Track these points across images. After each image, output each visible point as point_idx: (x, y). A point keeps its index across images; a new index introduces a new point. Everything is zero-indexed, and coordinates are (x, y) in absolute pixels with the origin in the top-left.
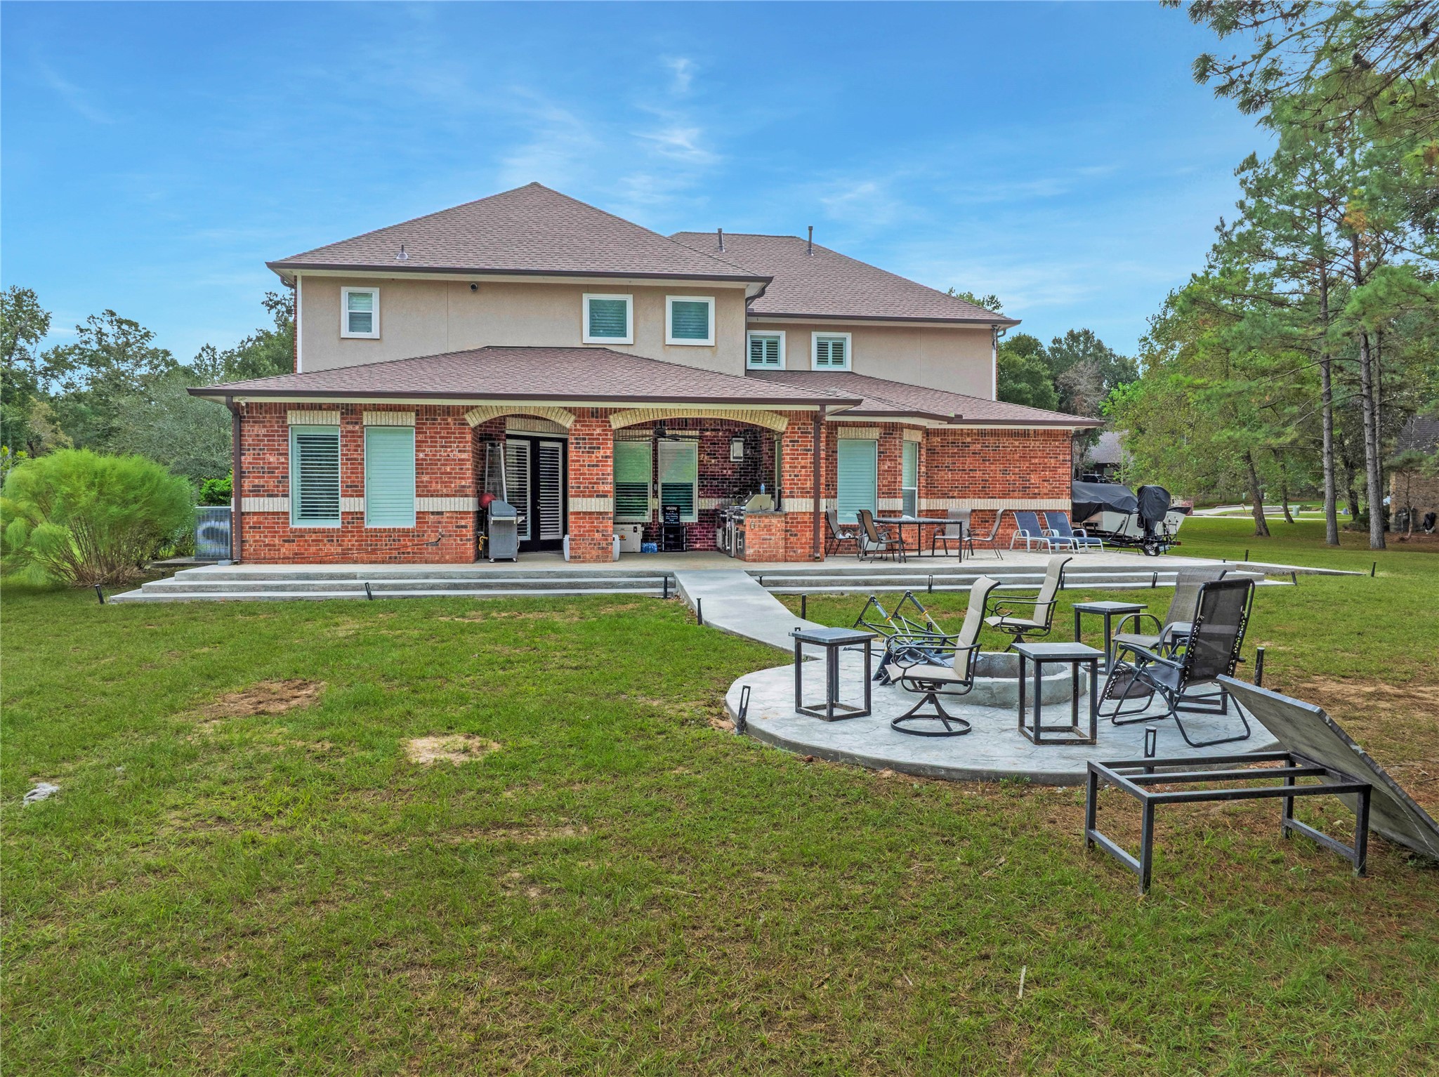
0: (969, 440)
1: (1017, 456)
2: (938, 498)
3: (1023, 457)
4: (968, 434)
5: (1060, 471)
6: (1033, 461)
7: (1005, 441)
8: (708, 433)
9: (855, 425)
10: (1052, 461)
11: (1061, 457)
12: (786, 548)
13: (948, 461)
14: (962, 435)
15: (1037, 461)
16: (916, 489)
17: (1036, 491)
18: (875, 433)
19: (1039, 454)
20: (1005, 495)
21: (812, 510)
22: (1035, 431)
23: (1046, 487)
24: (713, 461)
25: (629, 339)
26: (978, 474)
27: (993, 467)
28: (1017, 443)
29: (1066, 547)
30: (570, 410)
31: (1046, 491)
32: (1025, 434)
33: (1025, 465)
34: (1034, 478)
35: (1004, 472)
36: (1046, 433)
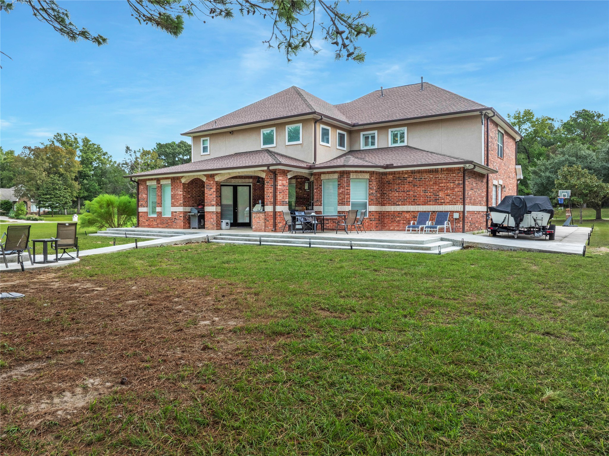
0: (406, 176)
1: (431, 183)
2: (392, 205)
3: (435, 183)
4: (406, 173)
5: (456, 190)
6: (441, 185)
7: (426, 176)
8: (299, 180)
9: (328, 173)
10: (452, 184)
11: (457, 182)
12: (265, 226)
13: (396, 187)
14: (403, 174)
15: (443, 185)
16: (368, 201)
17: (442, 201)
18: (336, 176)
19: (444, 181)
20: (425, 203)
21: (272, 211)
22: (441, 169)
23: (448, 199)
24: (301, 191)
25: (274, 145)
26: (411, 193)
27: (419, 189)
28: (431, 176)
29: (415, 231)
30: (205, 175)
31: (448, 201)
32: (436, 171)
33: (436, 187)
34: (441, 194)
35: (425, 191)
36: (448, 170)
